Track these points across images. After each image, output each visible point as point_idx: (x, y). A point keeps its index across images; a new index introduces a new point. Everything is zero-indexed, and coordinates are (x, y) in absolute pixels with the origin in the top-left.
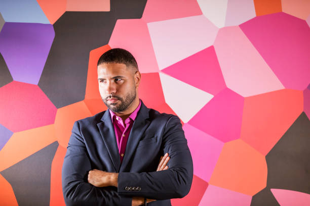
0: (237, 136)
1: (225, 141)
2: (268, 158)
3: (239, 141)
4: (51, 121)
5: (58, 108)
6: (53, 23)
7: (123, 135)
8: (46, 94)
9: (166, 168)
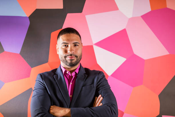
0: (141, 83)
1: (133, 86)
2: (160, 96)
3: (142, 86)
4: (28, 76)
5: (32, 67)
6: (28, 16)
7: (71, 83)
8: (24, 59)
9: (101, 104)
